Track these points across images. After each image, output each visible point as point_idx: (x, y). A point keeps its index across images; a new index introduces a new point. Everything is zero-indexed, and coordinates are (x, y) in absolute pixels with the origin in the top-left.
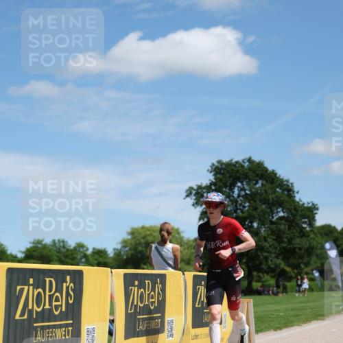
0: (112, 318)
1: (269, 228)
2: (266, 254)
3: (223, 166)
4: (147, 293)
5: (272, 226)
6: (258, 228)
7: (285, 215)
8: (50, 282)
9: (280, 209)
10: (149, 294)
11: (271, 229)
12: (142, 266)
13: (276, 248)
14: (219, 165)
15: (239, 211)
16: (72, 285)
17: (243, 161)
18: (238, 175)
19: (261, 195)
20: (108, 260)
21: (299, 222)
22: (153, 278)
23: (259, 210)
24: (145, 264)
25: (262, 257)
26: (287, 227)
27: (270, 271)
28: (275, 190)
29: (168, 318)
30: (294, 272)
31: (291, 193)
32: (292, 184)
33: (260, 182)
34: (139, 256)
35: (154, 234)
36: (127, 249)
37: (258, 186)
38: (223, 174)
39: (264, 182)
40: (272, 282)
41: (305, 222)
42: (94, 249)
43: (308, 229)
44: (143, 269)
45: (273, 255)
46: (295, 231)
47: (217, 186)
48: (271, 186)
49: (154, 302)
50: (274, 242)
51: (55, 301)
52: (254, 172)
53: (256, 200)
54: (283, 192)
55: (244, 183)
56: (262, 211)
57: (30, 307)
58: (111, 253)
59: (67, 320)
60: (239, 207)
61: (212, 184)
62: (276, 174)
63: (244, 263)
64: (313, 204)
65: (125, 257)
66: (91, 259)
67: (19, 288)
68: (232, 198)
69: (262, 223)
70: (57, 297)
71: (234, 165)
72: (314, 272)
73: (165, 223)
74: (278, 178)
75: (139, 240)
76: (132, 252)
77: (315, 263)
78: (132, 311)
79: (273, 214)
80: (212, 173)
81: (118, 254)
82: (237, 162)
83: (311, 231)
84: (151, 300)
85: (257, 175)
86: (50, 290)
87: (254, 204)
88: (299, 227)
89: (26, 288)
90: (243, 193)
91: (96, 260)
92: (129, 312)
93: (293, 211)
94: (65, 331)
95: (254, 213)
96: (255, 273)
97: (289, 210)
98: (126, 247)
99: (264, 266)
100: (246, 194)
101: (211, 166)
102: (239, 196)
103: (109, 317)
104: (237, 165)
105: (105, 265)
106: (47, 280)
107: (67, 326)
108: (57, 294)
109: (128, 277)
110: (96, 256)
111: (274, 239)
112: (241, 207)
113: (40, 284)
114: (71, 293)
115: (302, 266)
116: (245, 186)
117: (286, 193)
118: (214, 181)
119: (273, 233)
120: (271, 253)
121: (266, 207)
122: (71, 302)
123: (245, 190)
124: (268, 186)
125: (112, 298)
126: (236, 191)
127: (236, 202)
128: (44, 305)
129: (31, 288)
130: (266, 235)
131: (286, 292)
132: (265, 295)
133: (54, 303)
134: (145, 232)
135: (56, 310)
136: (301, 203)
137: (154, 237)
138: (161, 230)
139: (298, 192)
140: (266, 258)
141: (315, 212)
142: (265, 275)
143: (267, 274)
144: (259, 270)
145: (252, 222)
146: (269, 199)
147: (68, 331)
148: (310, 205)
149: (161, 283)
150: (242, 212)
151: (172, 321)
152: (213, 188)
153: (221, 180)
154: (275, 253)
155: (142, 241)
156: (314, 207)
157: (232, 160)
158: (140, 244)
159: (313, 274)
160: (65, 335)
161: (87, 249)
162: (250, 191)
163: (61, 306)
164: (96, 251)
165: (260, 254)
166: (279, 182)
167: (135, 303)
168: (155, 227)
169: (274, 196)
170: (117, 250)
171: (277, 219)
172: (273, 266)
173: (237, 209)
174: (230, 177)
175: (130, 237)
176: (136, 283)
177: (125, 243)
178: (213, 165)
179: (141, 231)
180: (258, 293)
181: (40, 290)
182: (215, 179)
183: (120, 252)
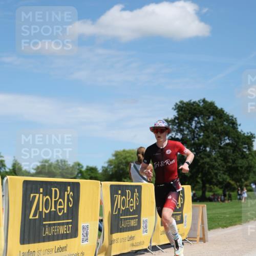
0: (101, 218)
1: (218, 151)
2: (216, 171)
3: (184, 105)
4: (128, 199)
5: (220, 150)
6: (210, 151)
7: (231, 142)
8: (56, 191)
9: (226, 138)
10: (129, 201)
11: (220, 153)
12: (123, 179)
13: (223, 167)
14: (181, 104)
15: (196, 139)
16: (71, 193)
17: (199, 101)
18: (195, 112)
19: (212, 127)
20: (98, 175)
21: (240, 147)
22: (132, 188)
23: (211, 138)
24: (125, 178)
25: (213, 174)
26: (232, 151)
27: (219, 183)
28: (223, 123)
29: (143, 218)
30: (237, 185)
31: (235, 125)
32: (235, 119)
33: (212, 117)
34: (121, 172)
35: (133, 156)
36: (112, 167)
37: (210, 120)
38: (184, 111)
39: (215, 117)
40: (220, 192)
41: (245, 148)
42: (87, 167)
43: (247, 152)
44: (124, 181)
45: (221, 172)
46: (237, 154)
47: (179, 120)
48: (220, 120)
49: (133, 206)
50: (222, 162)
51: (59, 205)
52: (207, 110)
53: (209, 130)
54: (229, 125)
55: (200, 118)
56: (213, 139)
57: (41, 210)
58: (100, 170)
59: (68, 219)
60: (196, 136)
61: (176, 118)
62: (223, 112)
63: (200, 178)
64: (251, 134)
65: (111, 173)
66: (85, 174)
67: (32, 195)
68: (190, 129)
69: (213, 148)
70: (60, 202)
71: (193, 105)
72: (252, 184)
73: (141, 147)
74: (225, 114)
75: (120, 160)
76: (116, 169)
77: (253, 178)
78: (117, 213)
79: (221, 141)
80: (176, 111)
81: (105, 170)
82: (194, 102)
83: (249, 154)
84: (130, 205)
85: (210, 112)
86: (55, 198)
87: (207, 134)
88: (240, 151)
89: (38, 195)
90: (199, 125)
91: (89, 175)
92: (114, 213)
93: (236, 139)
94: (66, 228)
95: (207, 140)
96: (207, 185)
97: (233, 139)
98: (111, 165)
99: (214, 180)
100: (201, 126)
101: (175, 106)
102: (196, 127)
103: (99, 218)
104: (195, 105)
105: (96, 178)
106: (53, 189)
107: (68, 223)
108: (61, 200)
109: (113, 188)
110: (89, 172)
111: (222, 160)
112: (198, 136)
113: (47, 192)
114: (71, 199)
115: (243, 180)
116: (201, 120)
117: (231, 125)
118: (177, 116)
119: (221, 155)
120: (220, 170)
121: (216, 136)
122: (71, 206)
123: (200, 123)
124: (218, 120)
125: (101, 203)
126: (194, 124)
127: (194, 132)
128: (51, 208)
129: (41, 195)
130: (216, 157)
131: (231, 200)
132: (215, 201)
133: (58, 207)
134: (125, 154)
135: (60, 212)
136: (242, 133)
137: (132, 158)
138: (138, 153)
139: (240, 125)
140: (216, 174)
141: (253, 140)
142: (215, 186)
143: (217, 186)
144: (211, 183)
145: (205, 147)
146: (218, 130)
147: (69, 227)
148: (249, 134)
149: (138, 192)
150: (198, 139)
151: (146, 221)
152: (177, 121)
153: (182, 116)
154: (223, 170)
155: (124, 161)
156: (252, 136)
157: (190, 101)
158: (121, 163)
159: (251, 186)
160: (66, 231)
161: (82, 167)
162: (205, 124)
163: (64, 209)
164: (88, 168)
165: (211, 171)
166: (225, 118)
167: (119, 207)
168: (133, 150)
169: (222, 128)
170: (105, 167)
171: (224, 145)
172: (221, 180)
173: (194, 137)
174: (189, 113)
175: (114, 158)
176: (120, 192)
177: (110, 162)
178: (177, 104)
179: (122, 154)
180: (210, 200)
181: (48, 197)
182: (178, 115)
183: (107, 169)
